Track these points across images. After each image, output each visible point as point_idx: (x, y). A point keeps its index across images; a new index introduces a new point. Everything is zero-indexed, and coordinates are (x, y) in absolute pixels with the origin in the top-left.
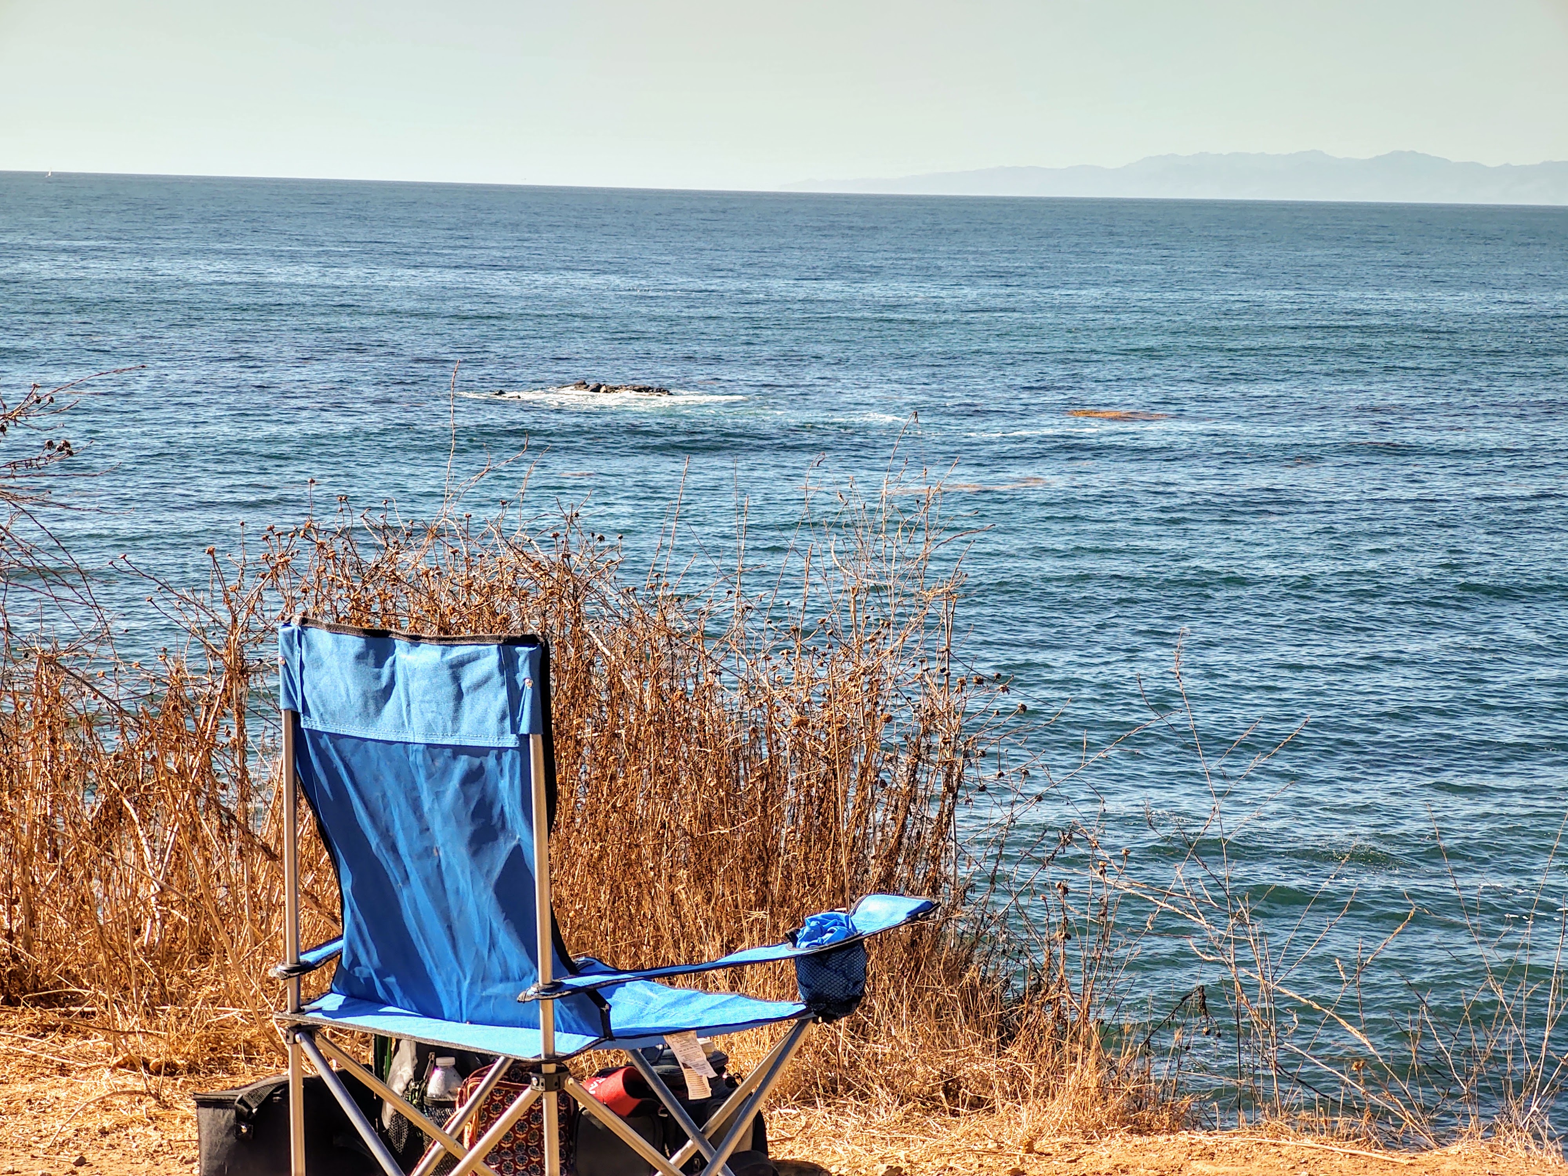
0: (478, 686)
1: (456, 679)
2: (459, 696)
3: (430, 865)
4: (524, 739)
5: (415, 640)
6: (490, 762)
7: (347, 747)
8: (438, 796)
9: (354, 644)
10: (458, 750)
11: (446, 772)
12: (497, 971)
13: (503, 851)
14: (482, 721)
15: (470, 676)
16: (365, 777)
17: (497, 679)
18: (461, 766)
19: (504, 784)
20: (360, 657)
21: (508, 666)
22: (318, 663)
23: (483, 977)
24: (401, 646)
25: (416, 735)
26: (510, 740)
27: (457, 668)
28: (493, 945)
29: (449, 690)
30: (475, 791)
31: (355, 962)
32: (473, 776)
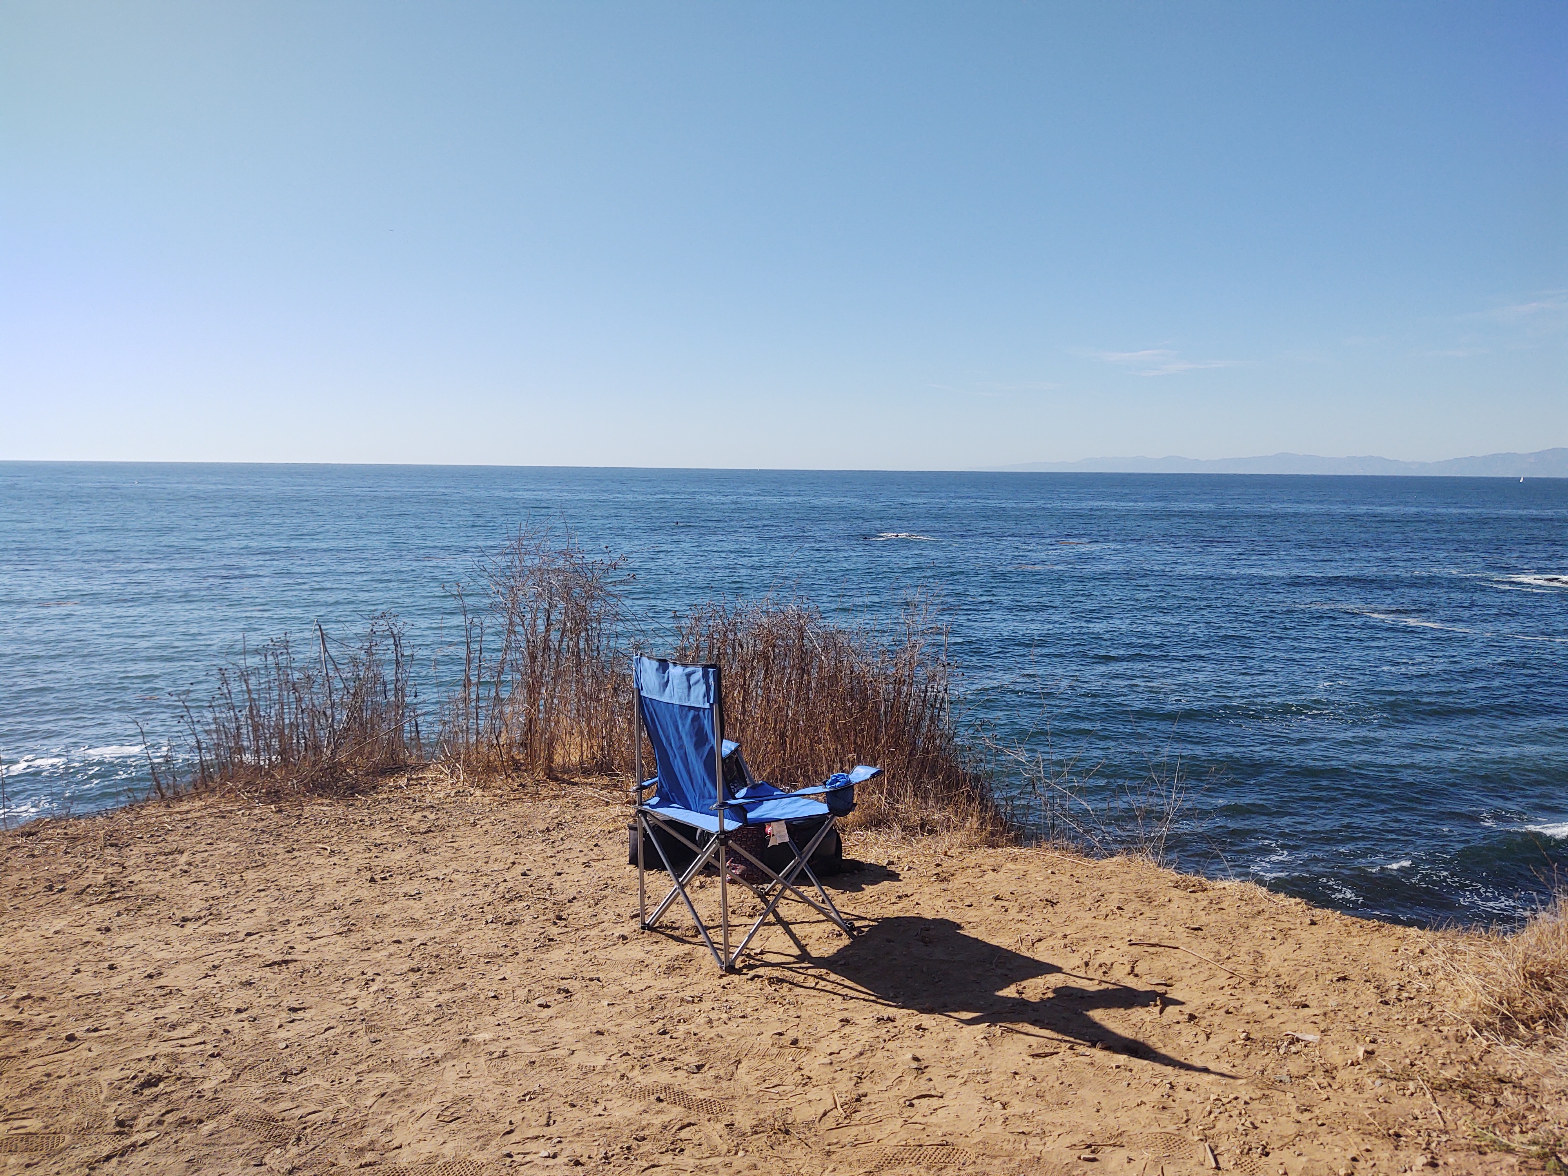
0: (696, 683)
1: (688, 680)
2: (690, 687)
3: (682, 752)
4: (711, 705)
5: (675, 664)
6: (701, 713)
7: (655, 703)
8: (683, 725)
9: (655, 664)
10: (690, 708)
11: (686, 716)
12: (707, 795)
13: (707, 748)
14: (697, 697)
15: (693, 679)
16: (661, 717)
17: (702, 681)
18: (691, 714)
19: (706, 722)
20: (657, 670)
21: (705, 676)
22: (646, 671)
23: (702, 797)
24: (671, 665)
25: (676, 702)
26: (707, 706)
27: (689, 676)
28: (705, 785)
29: (686, 684)
30: (696, 724)
31: (662, 786)
32: (696, 718)
